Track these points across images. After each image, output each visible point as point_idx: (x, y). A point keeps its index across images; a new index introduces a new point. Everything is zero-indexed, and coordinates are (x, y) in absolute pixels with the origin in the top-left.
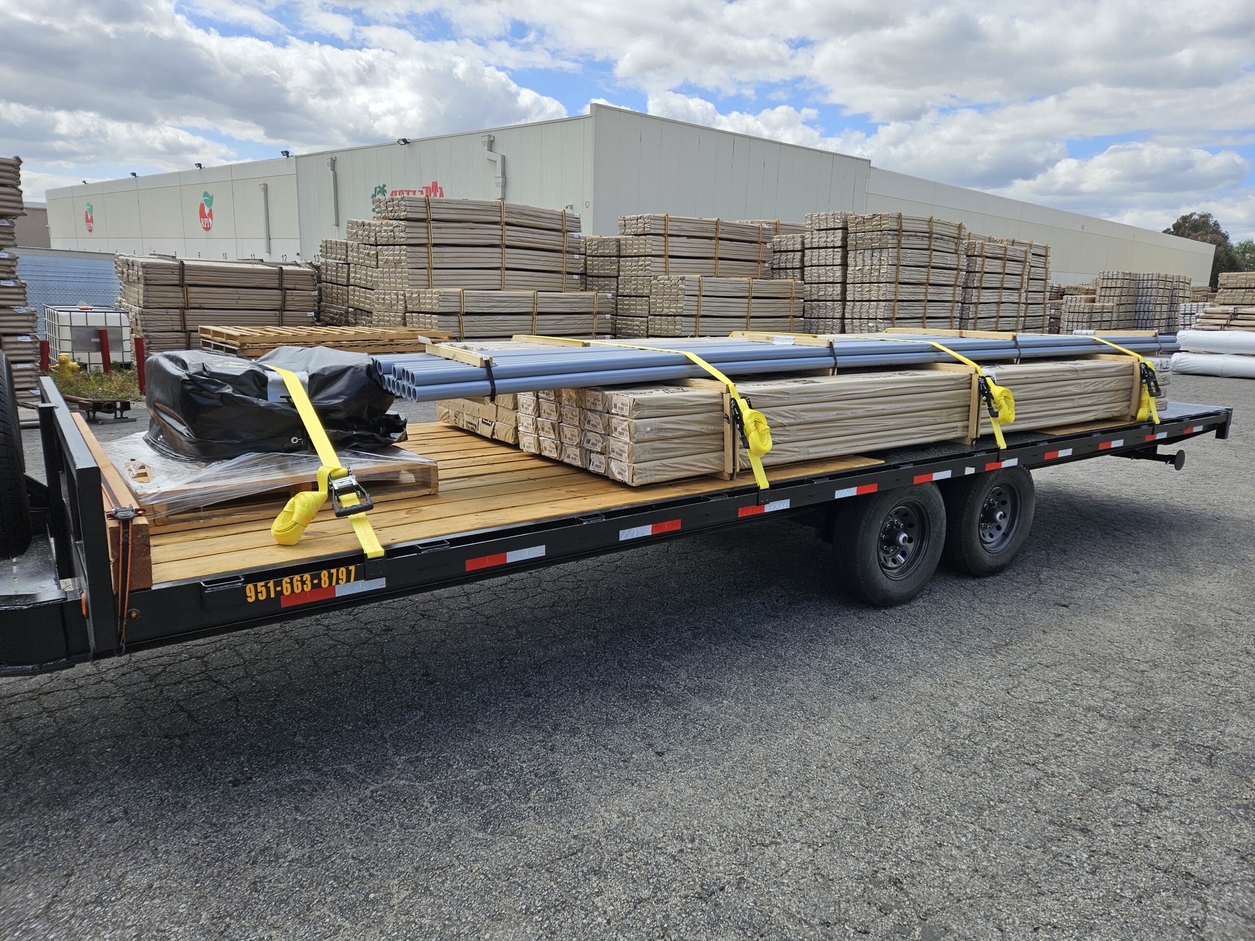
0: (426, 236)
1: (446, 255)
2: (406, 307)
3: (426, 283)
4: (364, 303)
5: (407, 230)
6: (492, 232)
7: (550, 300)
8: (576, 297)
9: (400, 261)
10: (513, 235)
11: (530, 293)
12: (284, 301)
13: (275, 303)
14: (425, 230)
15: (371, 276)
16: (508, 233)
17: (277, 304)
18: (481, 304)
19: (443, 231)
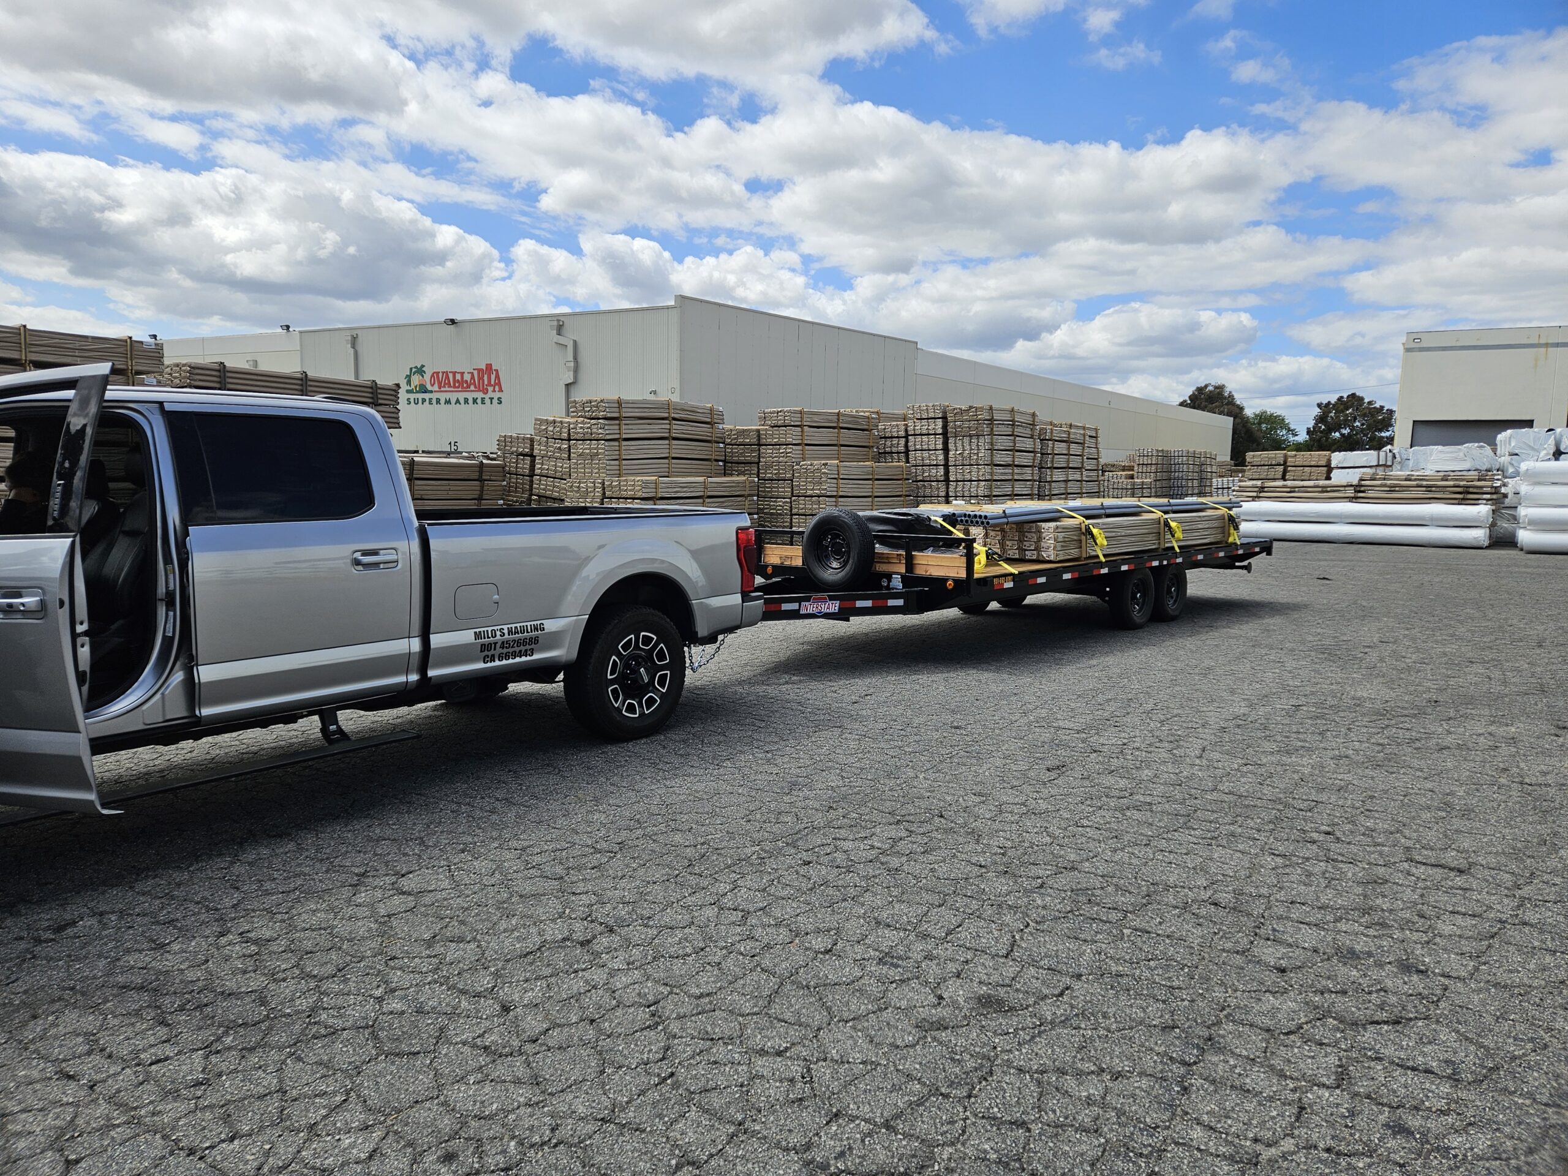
0: (618, 431)
1: (632, 448)
2: (604, 493)
3: (618, 472)
4: (552, 491)
5: (606, 427)
6: (663, 426)
7: (715, 485)
8: (733, 482)
9: (597, 454)
10: (678, 429)
11: (701, 479)
12: (482, 491)
13: (475, 492)
14: (617, 427)
15: (561, 467)
16: (675, 427)
17: (476, 494)
18: (670, 490)
19: (630, 427)
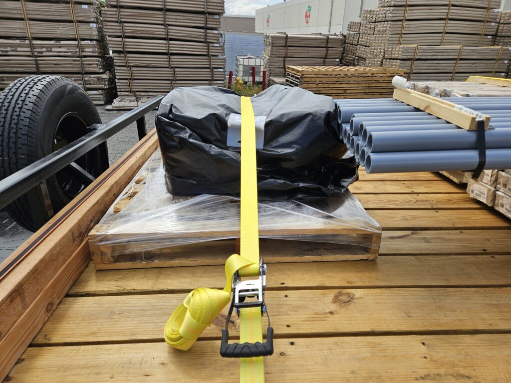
0: (403, 15)
1: (412, 26)
2: (384, 56)
3: (398, 42)
4: (363, 54)
5: (393, 12)
6: (442, 11)
7: (470, 51)
8: (487, 50)
9: (386, 31)
11: (458, 47)
12: (327, 53)
13: (323, 54)
14: (403, 12)
15: (369, 40)
16: (452, 11)
18: (427, 54)
19: (414, 11)
